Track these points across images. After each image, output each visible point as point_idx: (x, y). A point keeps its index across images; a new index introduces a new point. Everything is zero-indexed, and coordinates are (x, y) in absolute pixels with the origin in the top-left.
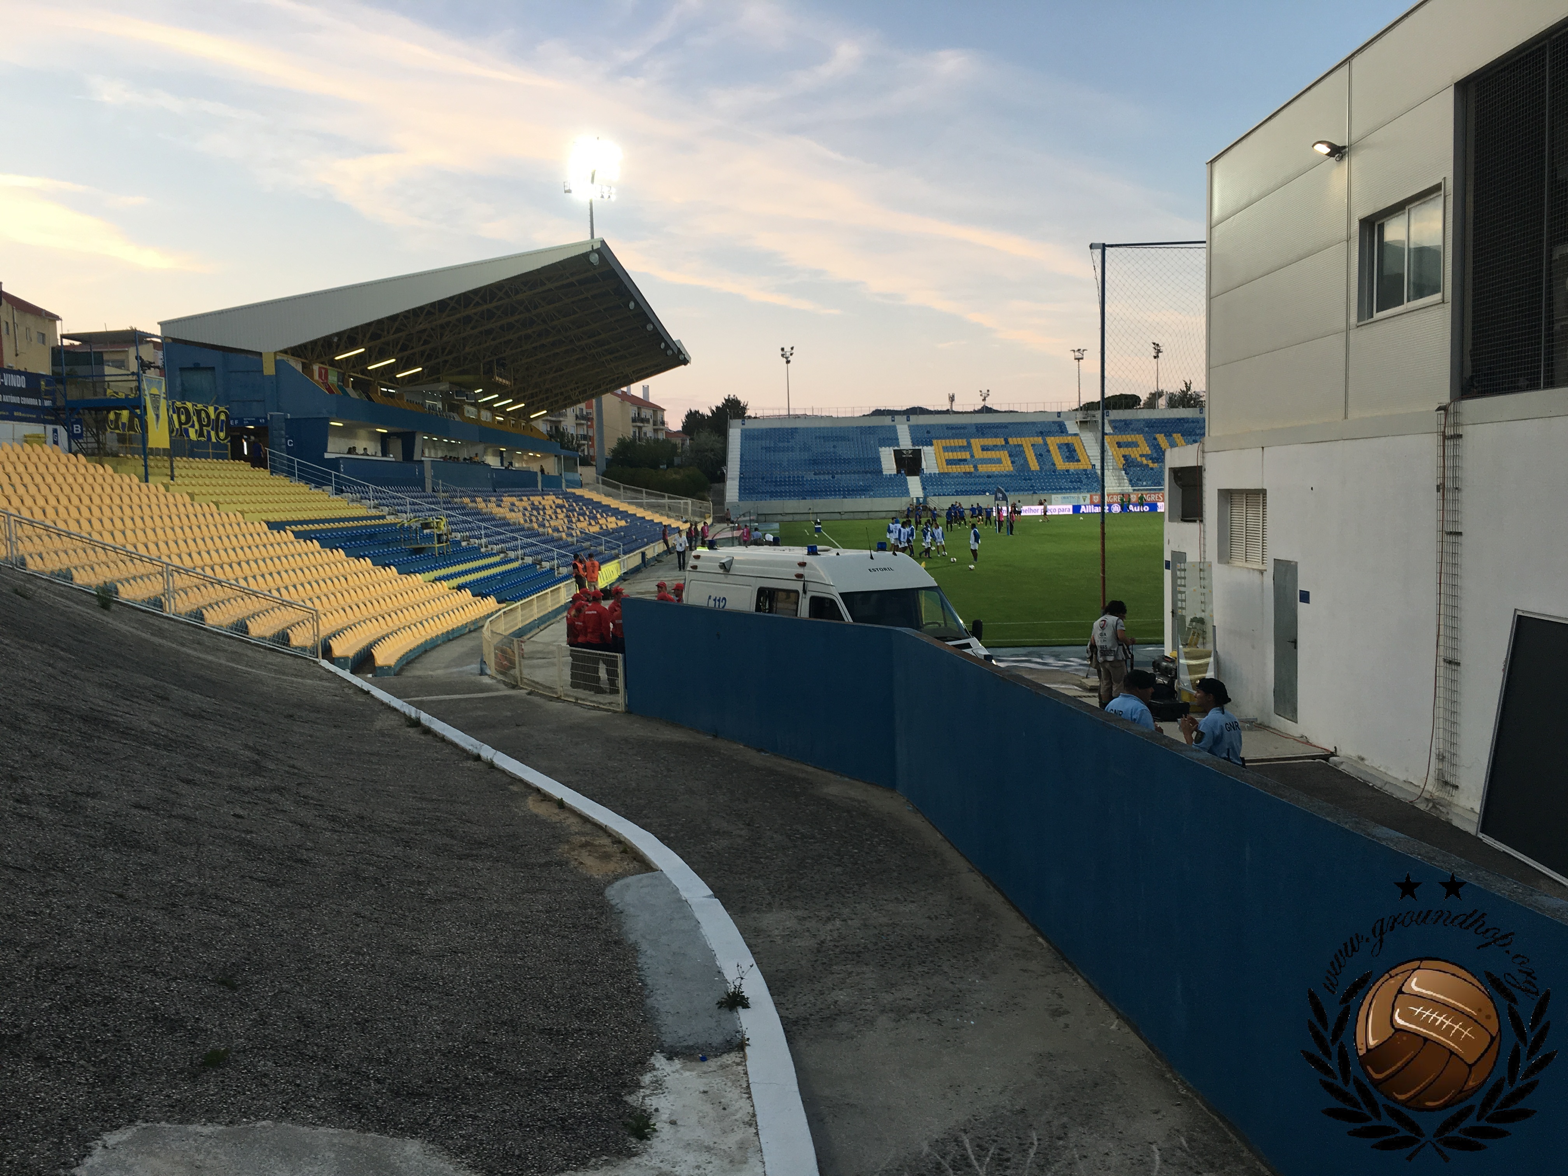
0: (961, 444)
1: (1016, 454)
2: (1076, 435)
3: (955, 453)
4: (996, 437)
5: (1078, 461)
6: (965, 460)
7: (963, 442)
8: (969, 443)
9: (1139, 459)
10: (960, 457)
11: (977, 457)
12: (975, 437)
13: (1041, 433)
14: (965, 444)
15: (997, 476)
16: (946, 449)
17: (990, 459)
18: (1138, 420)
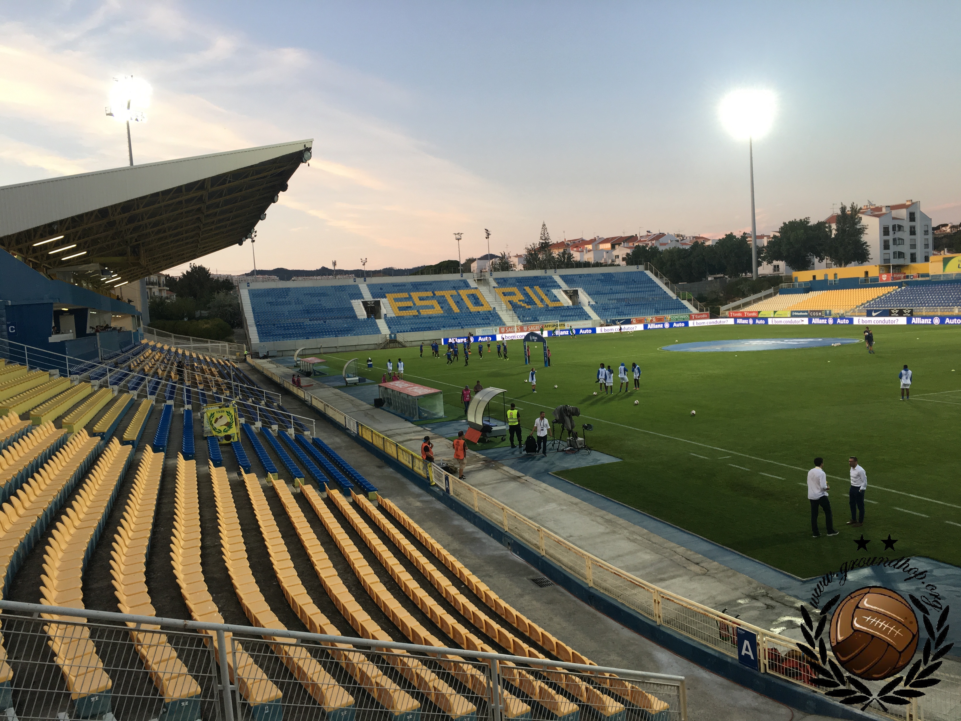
4: (426, 291)
5: (482, 305)
6: (410, 307)
7: (406, 295)
8: (410, 295)
9: (519, 303)
10: (406, 305)
11: (417, 304)
12: (413, 291)
13: (454, 288)
14: (408, 296)
15: (435, 317)
16: (396, 300)
17: (426, 306)
18: (511, 278)
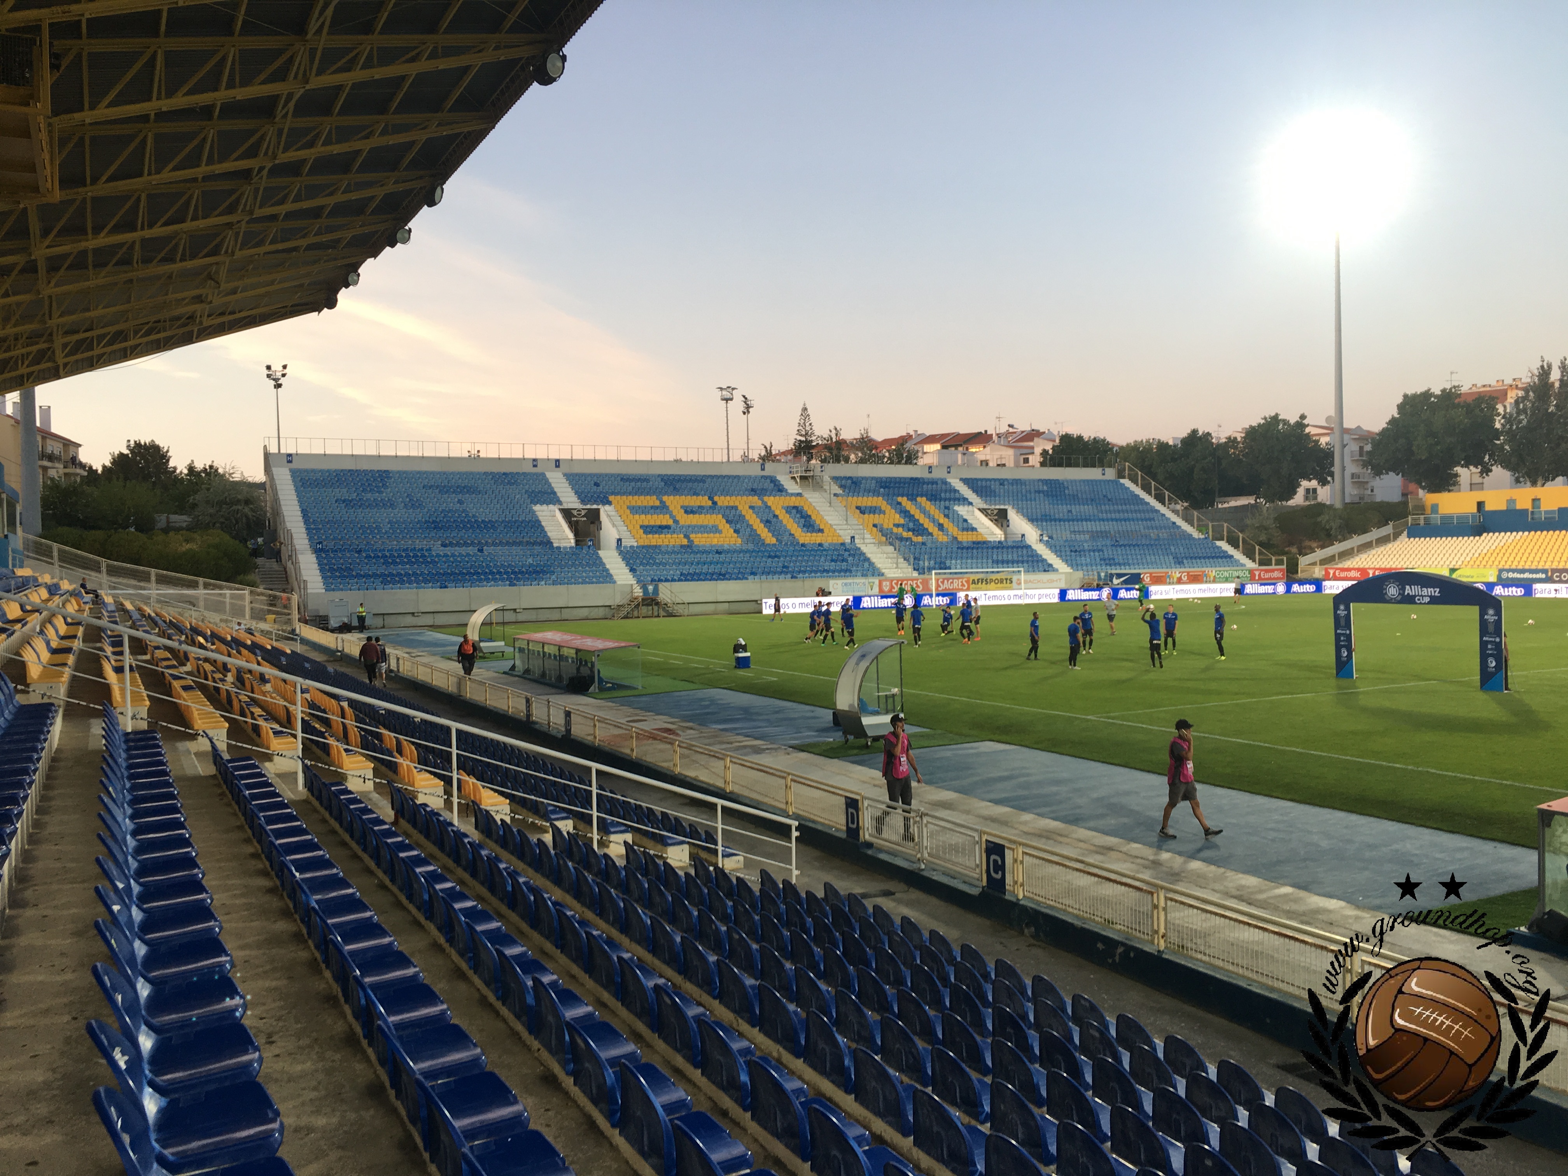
0: (651, 504)
1: (734, 519)
2: (799, 495)
3: (649, 516)
4: (696, 494)
5: (821, 531)
6: (668, 527)
7: (652, 500)
8: (661, 502)
9: (896, 530)
10: (658, 523)
11: (682, 522)
12: (666, 494)
13: (753, 491)
14: (657, 503)
16: (635, 510)
17: (701, 526)
